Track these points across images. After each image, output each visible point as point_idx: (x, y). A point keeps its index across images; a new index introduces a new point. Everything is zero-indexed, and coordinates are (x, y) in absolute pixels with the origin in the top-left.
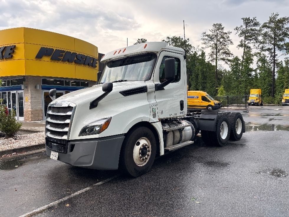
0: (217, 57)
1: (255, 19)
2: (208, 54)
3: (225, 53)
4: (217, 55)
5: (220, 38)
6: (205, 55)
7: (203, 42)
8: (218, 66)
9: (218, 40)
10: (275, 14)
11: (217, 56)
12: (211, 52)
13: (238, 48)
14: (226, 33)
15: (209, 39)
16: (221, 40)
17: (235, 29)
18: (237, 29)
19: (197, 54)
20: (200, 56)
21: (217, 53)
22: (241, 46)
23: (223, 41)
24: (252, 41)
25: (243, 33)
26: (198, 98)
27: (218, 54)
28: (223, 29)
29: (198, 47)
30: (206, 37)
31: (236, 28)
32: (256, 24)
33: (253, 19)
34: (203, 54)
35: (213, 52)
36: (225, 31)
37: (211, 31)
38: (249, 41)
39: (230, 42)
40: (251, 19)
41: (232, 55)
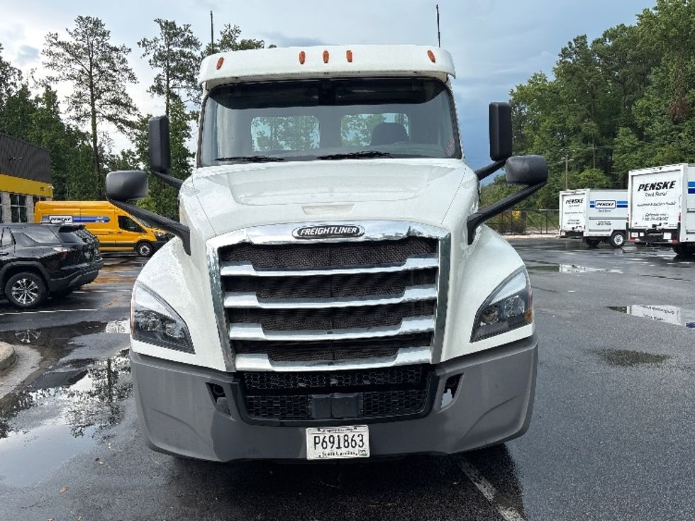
0: (94, 112)
1: (189, 28)
2: (65, 99)
3: (116, 102)
4: (93, 105)
5: (101, 60)
6: (58, 101)
7: (49, 60)
8: (98, 136)
9: (93, 65)
10: (232, 28)
11: (93, 108)
12: (75, 94)
13: (151, 94)
14: (116, 50)
15: (68, 56)
16: (104, 65)
17: (139, 44)
18: (144, 45)
19: (29, 93)
20: (38, 100)
21: (93, 100)
22: (158, 89)
23: (109, 68)
24: (184, 83)
25: (161, 57)
26: (107, 221)
27: (97, 102)
28: (104, 34)
29: (32, 73)
30: (60, 50)
31: (143, 42)
32: (190, 42)
33: (183, 28)
34: (51, 97)
35: (80, 95)
36: (112, 41)
37: (74, 33)
38: (177, 82)
39: (128, 75)
40: (177, 26)
41: (135, 109)
